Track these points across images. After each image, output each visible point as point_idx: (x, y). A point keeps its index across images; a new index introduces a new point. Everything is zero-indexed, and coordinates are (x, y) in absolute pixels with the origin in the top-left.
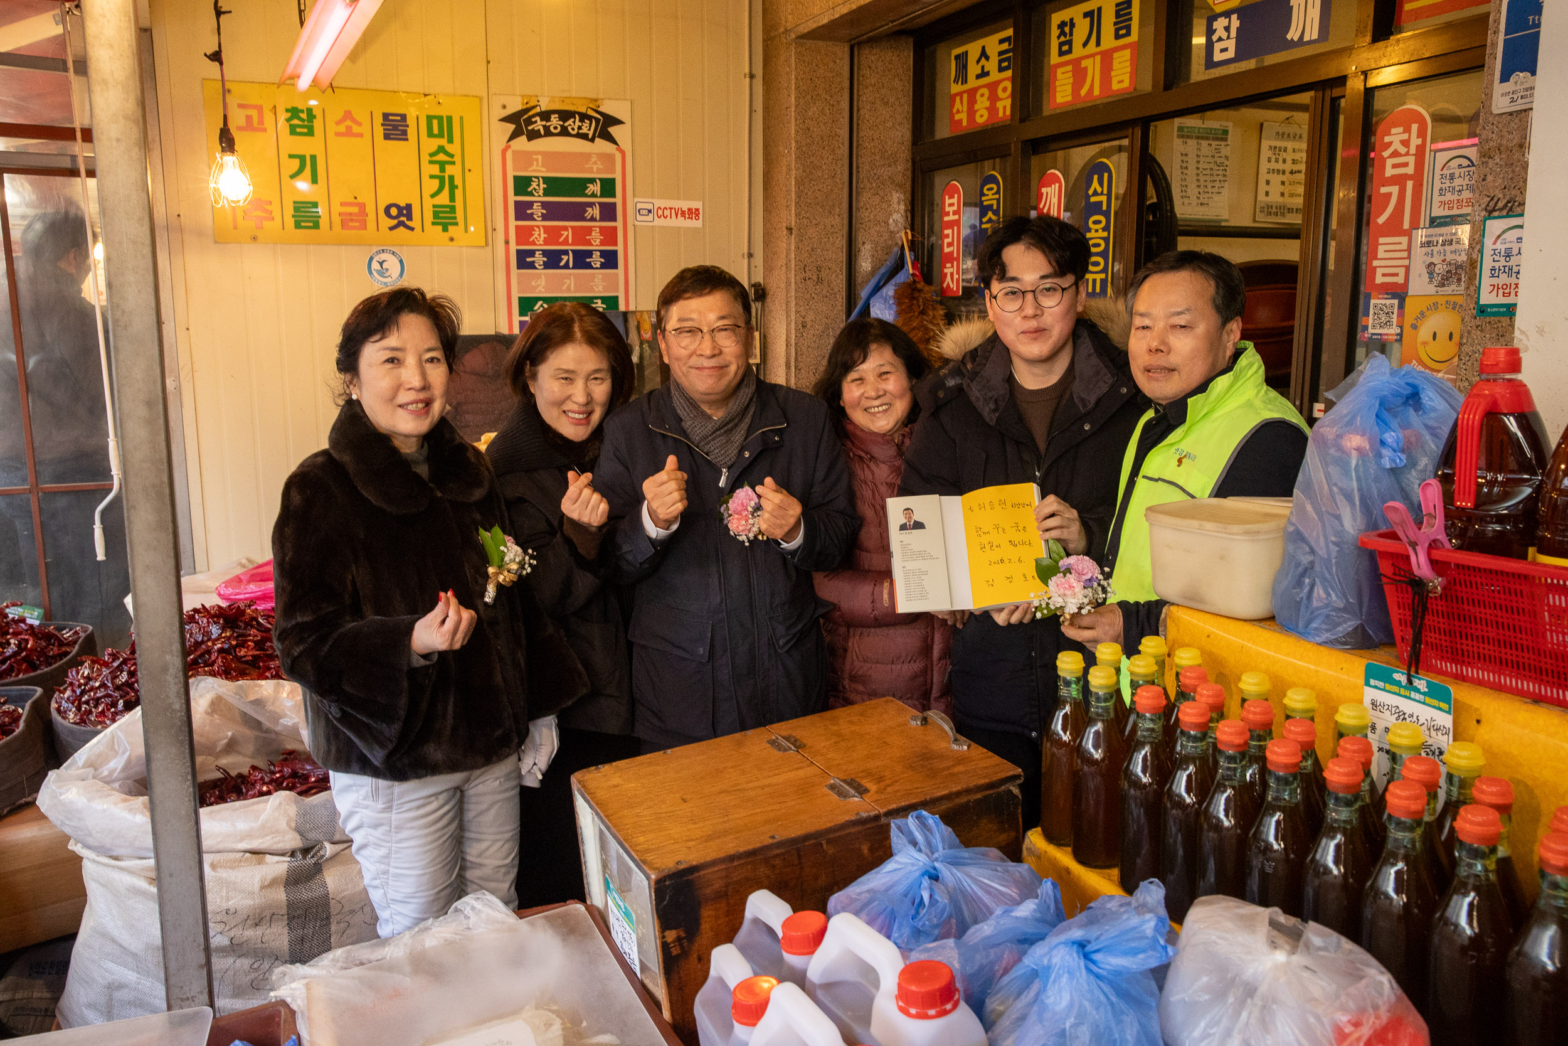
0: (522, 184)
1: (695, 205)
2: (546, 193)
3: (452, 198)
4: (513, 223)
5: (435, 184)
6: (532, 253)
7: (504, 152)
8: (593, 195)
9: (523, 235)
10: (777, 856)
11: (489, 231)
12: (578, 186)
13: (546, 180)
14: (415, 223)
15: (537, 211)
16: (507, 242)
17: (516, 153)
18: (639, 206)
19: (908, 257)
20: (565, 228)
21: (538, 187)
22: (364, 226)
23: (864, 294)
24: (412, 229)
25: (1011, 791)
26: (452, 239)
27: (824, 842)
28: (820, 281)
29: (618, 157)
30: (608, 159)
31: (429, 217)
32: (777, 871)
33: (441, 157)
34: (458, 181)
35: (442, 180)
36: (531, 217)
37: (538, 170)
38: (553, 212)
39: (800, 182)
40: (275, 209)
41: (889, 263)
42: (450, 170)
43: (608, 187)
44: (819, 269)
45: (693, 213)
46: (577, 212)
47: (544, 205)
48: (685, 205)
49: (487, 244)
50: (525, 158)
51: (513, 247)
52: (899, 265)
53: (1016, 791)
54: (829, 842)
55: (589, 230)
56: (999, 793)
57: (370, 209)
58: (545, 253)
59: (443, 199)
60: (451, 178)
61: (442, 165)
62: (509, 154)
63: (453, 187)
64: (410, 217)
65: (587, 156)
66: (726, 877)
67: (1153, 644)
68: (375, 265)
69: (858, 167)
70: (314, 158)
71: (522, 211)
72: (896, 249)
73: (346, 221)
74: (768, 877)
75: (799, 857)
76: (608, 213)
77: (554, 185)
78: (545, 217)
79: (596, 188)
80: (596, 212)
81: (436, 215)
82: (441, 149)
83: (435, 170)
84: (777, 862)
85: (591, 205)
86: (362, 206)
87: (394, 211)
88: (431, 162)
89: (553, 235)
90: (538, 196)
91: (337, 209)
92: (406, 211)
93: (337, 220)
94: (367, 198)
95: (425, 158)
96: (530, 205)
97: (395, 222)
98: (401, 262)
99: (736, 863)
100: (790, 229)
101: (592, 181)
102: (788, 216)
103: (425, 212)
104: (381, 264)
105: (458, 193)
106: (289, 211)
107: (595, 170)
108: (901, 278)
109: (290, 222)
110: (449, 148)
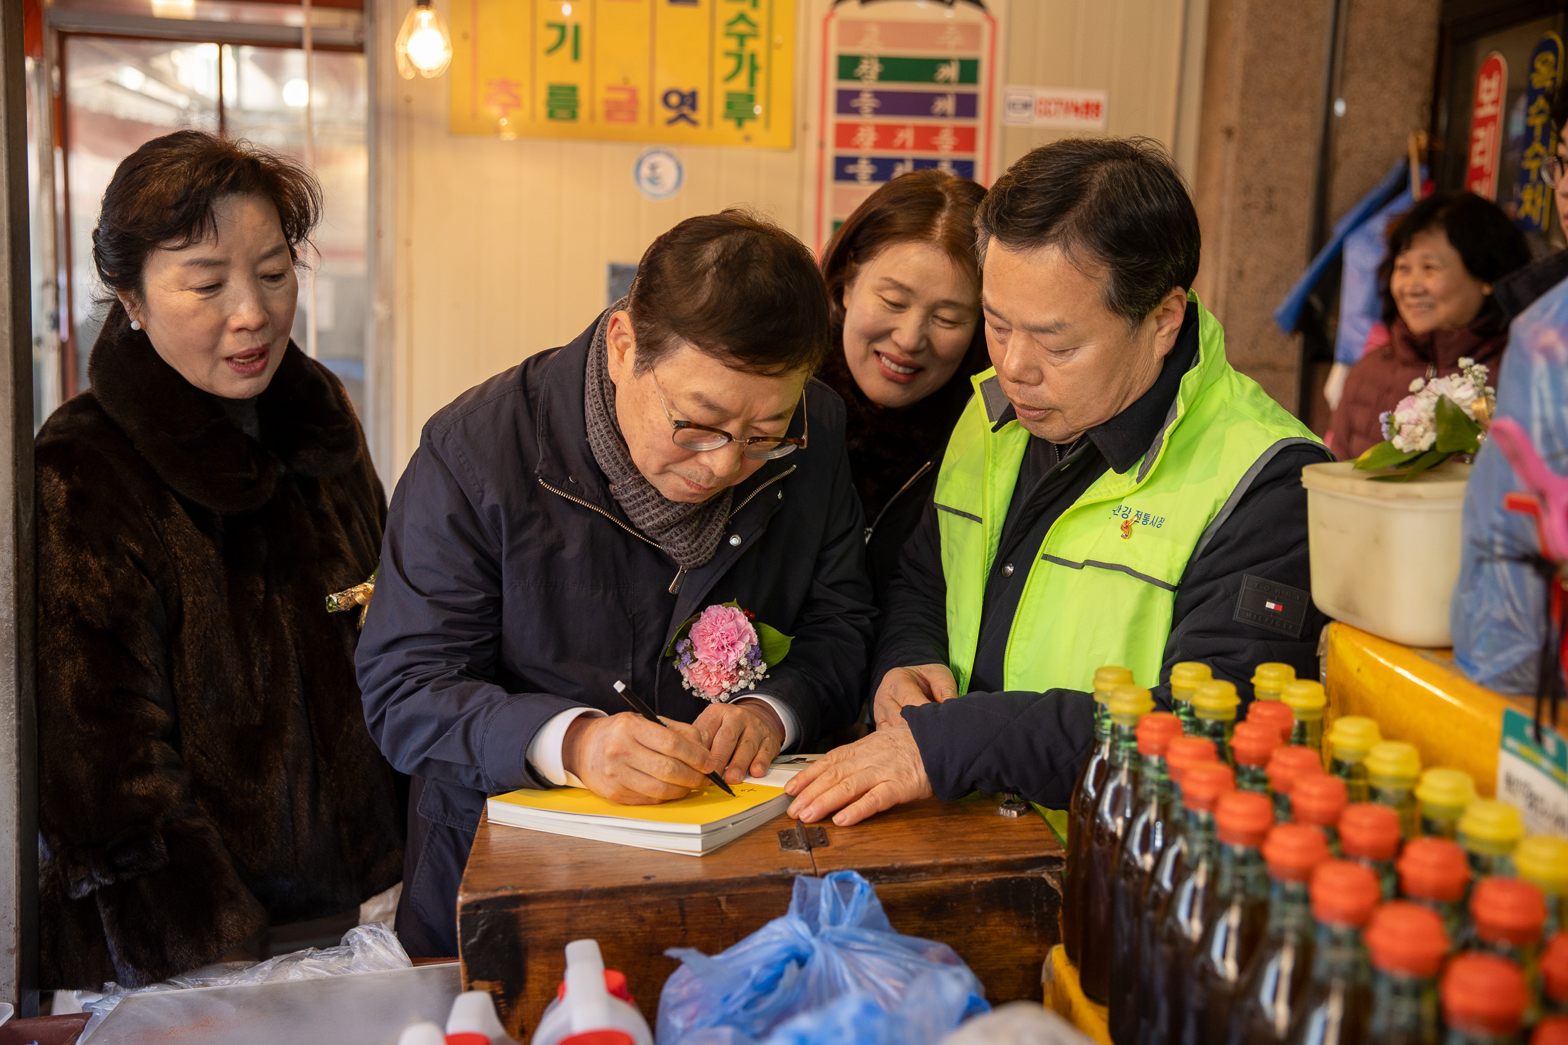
0: (848, 66)
1: (1096, 96)
2: (882, 77)
3: (752, 82)
4: (832, 118)
5: (730, 64)
6: (854, 161)
7: (826, 21)
8: (947, 81)
9: (845, 134)
10: (647, 905)
11: (798, 129)
12: (926, 68)
13: (883, 60)
14: (701, 115)
15: (867, 102)
16: (822, 145)
17: (845, 24)
18: (1013, 98)
19: (1417, 174)
20: (903, 127)
21: (870, 69)
22: (633, 117)
23: (1339, 229)
24: (694, 123)
25: (1044, 881)
26: (747, 139)
27: (723, 899)
28: (1270, 209)
29: (986, 28)
30: (972, 31)
31: (719, 107)
32: (648, 929)
33: (742, 28)
34: (761, 60)
35: (739, 57)
36: (856, 111)
37: (872, 47)
38: (888, 104)
39: (1250, 61)
40: (525, 93)
41: (1387, 181)
42: (752, 45)
43: (969, 70)
44: (1270, 191)
45: (1091, 109)
46: (922, 105)
47: (877, 95)
48: (1080, 97)
49: (794, 145)
50: (853, 29)
51: (831, 152)
52: (1402, 184)
53: (1053, 883)
54: (729, 901)
55: (936, 131)
56: (1022, 880)
57: (643, 96)
58: (874, 161)
59: (740, 84)
60: (753, 57)
61: (742, 38)
62: (833, 26)
63: (754, 68)
64: (693, 106)
65: (940, 28)
66: (568, 920)
67: (1272, 674)
68: (645, 171)
69: (1346, 41)
70: (577, 29)
71: (846, 102)
72: (1399, 163)
73: (613, 111)
74: (632, 934)
75: (683, 915)
76: (967, 106)
77: (892, 68)
78: (877, 111)
79: (950, 72)
80: (949, 105)
81: (730, 105)
82: (742, 17)
83: (732, 44)
84: (648, 914)
85: (943, 95)
86: (633, 92)
87: (674, 100)
88: (729, 34)
89: (886, 136)
90: (869, 82)
91: (602, 94)
92: (689, 100)
93: (600, 109)
94: (640, 81)
95: (720, 28)
96: (856, 94)
97: (672, 114)
98: (679, 168)
99: (582, 903)
100: (1229, 132)
101: (946, 61)
102: (1229, 113)
103: (714, 103)
104: (653, 168)
105: (761, 77)
106: (542, 95)
107: (953, 48)
108: (1401, 205)
109: (542, 110)
110: (753, 15)
